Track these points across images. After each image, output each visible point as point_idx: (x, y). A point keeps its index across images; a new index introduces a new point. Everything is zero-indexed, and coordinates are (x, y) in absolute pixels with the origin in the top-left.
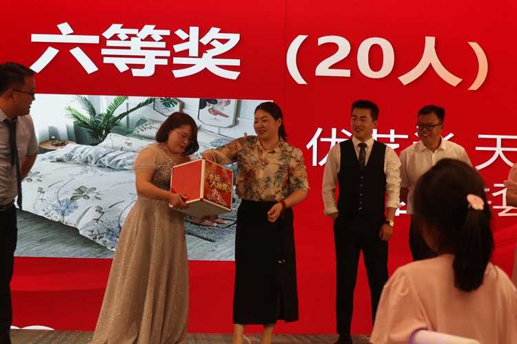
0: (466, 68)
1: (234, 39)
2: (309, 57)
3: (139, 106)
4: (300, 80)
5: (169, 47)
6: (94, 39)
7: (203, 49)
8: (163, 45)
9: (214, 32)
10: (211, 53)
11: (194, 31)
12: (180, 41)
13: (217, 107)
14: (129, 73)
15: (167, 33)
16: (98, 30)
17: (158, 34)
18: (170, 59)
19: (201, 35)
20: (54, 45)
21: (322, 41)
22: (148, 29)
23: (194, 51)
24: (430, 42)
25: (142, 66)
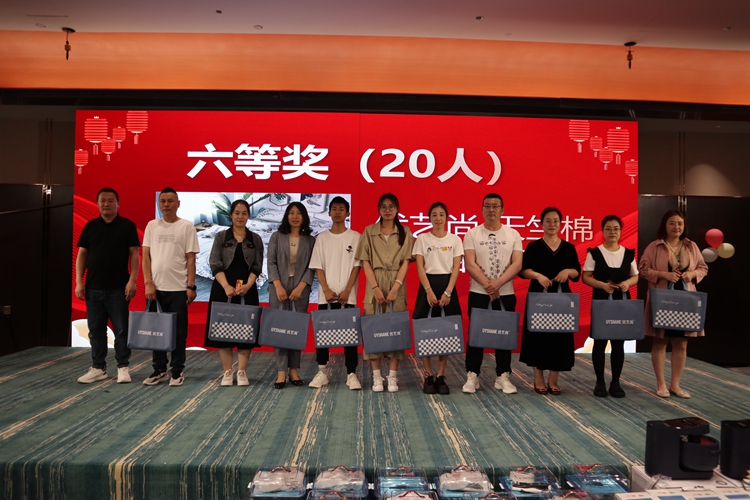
0: (486, 170)
1: (324, 152)
2: (375, 165)
3: (260, 199)
4: (369, 180)
5: (280, 159)
6: (230, 155)
7: (303, 160)
8: (276, 157)
9: (310, 148)
10: (308, 162)
11: (297, 147)
12: (287, 154)
13: (312, 199)
14: (253, 176)
15: (279, 149)
16: (232, 148)
17: (272, 150)
18: (281, 167)
19: (302, 150)
20: (203, 159)
21: (384, 152)
22: (266, 147)
23: (297, 161)
24: (460, 152)
25: (262, 172)
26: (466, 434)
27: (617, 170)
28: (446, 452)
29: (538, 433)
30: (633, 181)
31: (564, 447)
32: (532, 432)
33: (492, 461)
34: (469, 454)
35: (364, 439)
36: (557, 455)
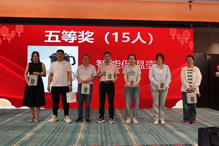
26: (136, 134)
27: (186, 45)
28: (129, 140)
29: (161, 134)
30: (192, 49)
31: (169, 138)
32: (158, 133)
33: (145, 143)
34: (137, 141)
35: (101, 136)
36: (167, 140)
